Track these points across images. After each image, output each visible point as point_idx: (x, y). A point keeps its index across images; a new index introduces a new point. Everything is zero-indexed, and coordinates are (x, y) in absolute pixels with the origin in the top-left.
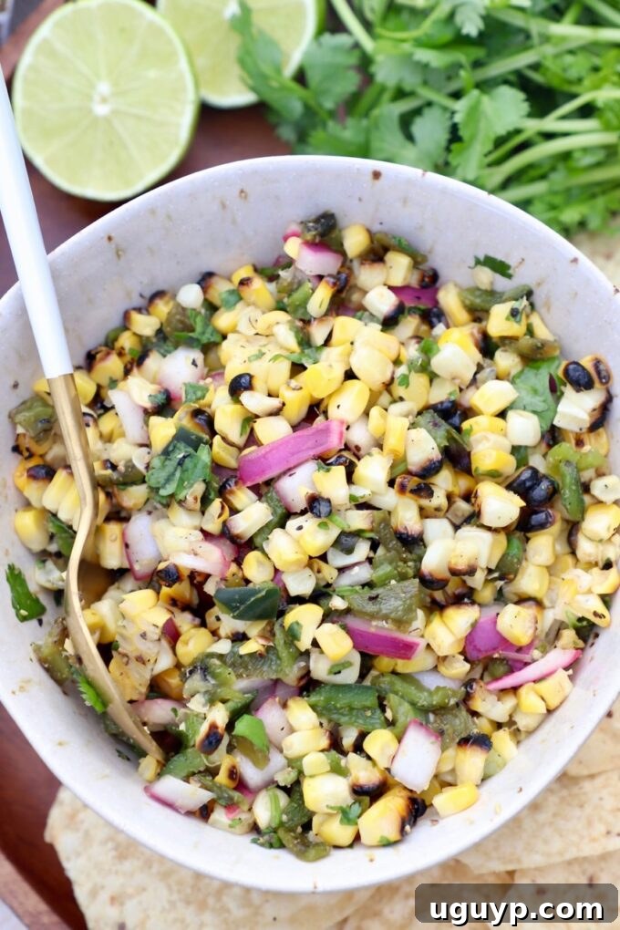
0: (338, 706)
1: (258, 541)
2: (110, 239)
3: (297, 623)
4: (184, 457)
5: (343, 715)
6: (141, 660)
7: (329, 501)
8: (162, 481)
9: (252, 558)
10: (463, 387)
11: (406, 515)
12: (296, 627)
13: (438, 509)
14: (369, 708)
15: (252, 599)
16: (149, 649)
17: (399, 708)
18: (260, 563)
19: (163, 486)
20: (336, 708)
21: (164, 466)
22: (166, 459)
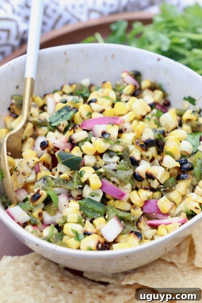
0: (89, 207)
1: (80, 144)
2: (65, 53)
3: (84, 171)
4: (65, 114)
5: (89, 212)
6: (24, 174)
7: (110, 134)
8: (54, 121)
9: (76, 148)
10: (169, 131)
11: (136, 154)
12: (83, 172)
13: (148, 157)
14: (100, 213)
15: (71, 158)
16: (28, 170)
17: (111, 213)
18: (78, 151)
19: (54, 123)
20: (88, 208)
21: (56, 116)
22: (58, 114)
